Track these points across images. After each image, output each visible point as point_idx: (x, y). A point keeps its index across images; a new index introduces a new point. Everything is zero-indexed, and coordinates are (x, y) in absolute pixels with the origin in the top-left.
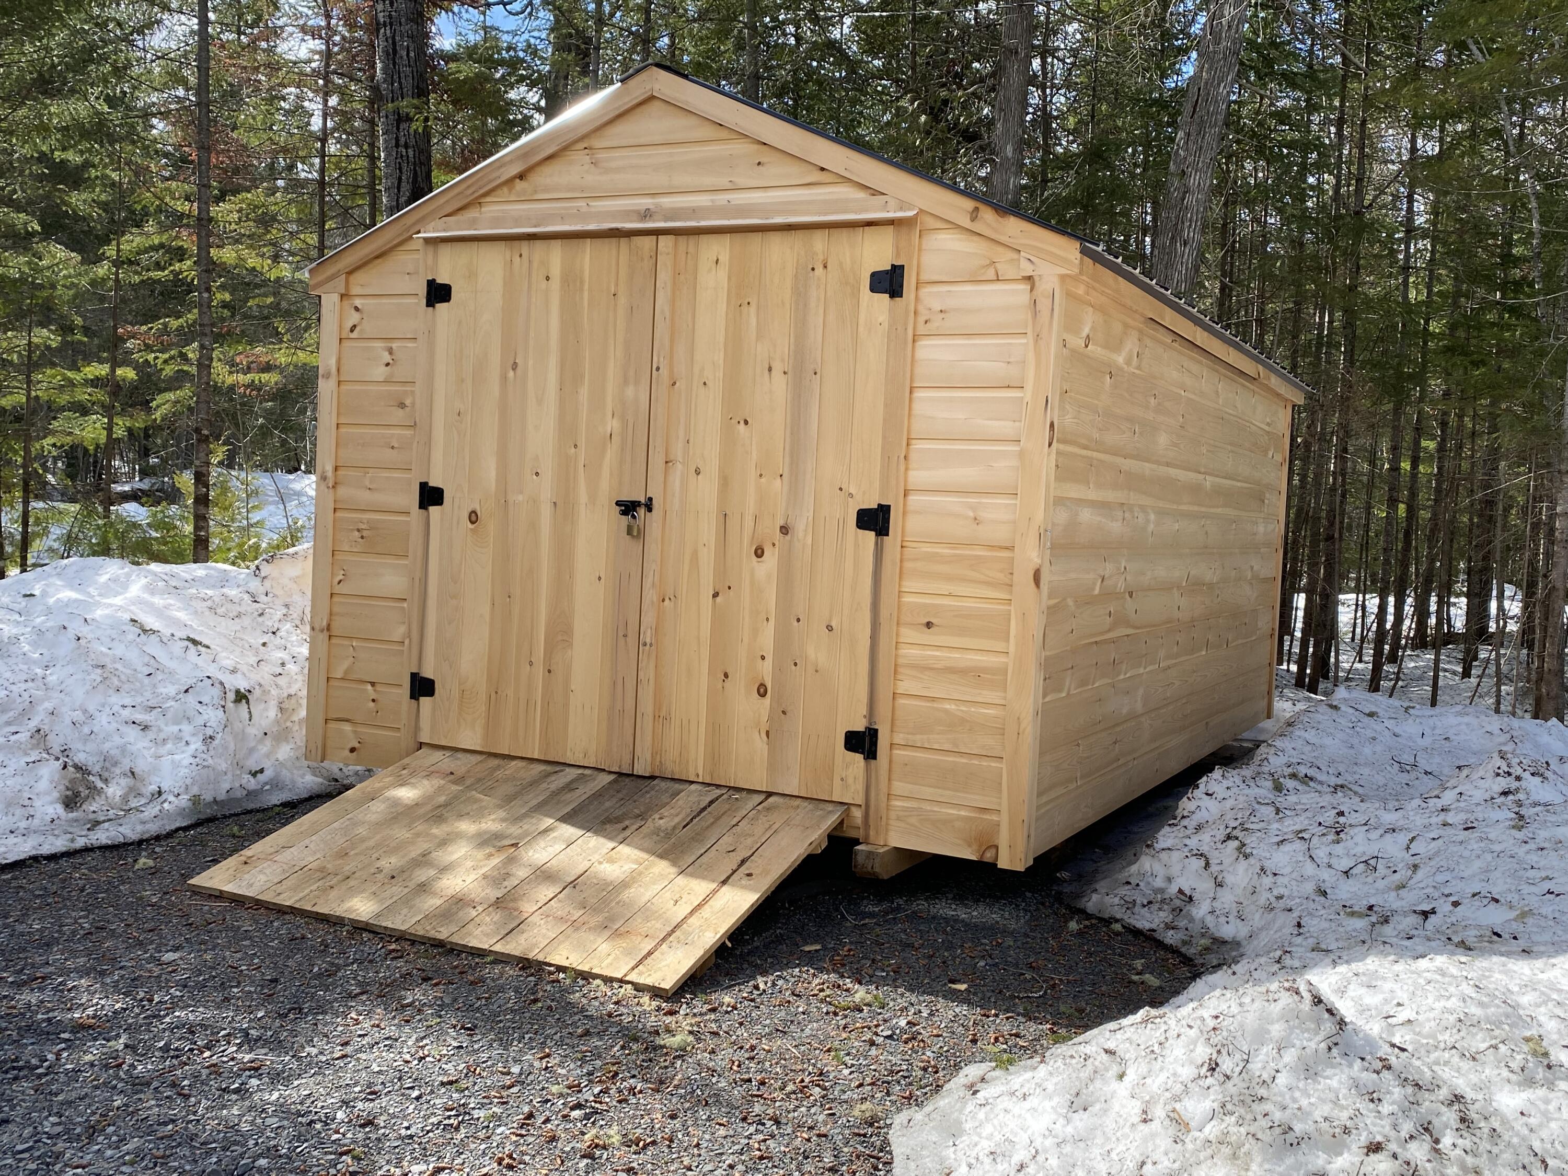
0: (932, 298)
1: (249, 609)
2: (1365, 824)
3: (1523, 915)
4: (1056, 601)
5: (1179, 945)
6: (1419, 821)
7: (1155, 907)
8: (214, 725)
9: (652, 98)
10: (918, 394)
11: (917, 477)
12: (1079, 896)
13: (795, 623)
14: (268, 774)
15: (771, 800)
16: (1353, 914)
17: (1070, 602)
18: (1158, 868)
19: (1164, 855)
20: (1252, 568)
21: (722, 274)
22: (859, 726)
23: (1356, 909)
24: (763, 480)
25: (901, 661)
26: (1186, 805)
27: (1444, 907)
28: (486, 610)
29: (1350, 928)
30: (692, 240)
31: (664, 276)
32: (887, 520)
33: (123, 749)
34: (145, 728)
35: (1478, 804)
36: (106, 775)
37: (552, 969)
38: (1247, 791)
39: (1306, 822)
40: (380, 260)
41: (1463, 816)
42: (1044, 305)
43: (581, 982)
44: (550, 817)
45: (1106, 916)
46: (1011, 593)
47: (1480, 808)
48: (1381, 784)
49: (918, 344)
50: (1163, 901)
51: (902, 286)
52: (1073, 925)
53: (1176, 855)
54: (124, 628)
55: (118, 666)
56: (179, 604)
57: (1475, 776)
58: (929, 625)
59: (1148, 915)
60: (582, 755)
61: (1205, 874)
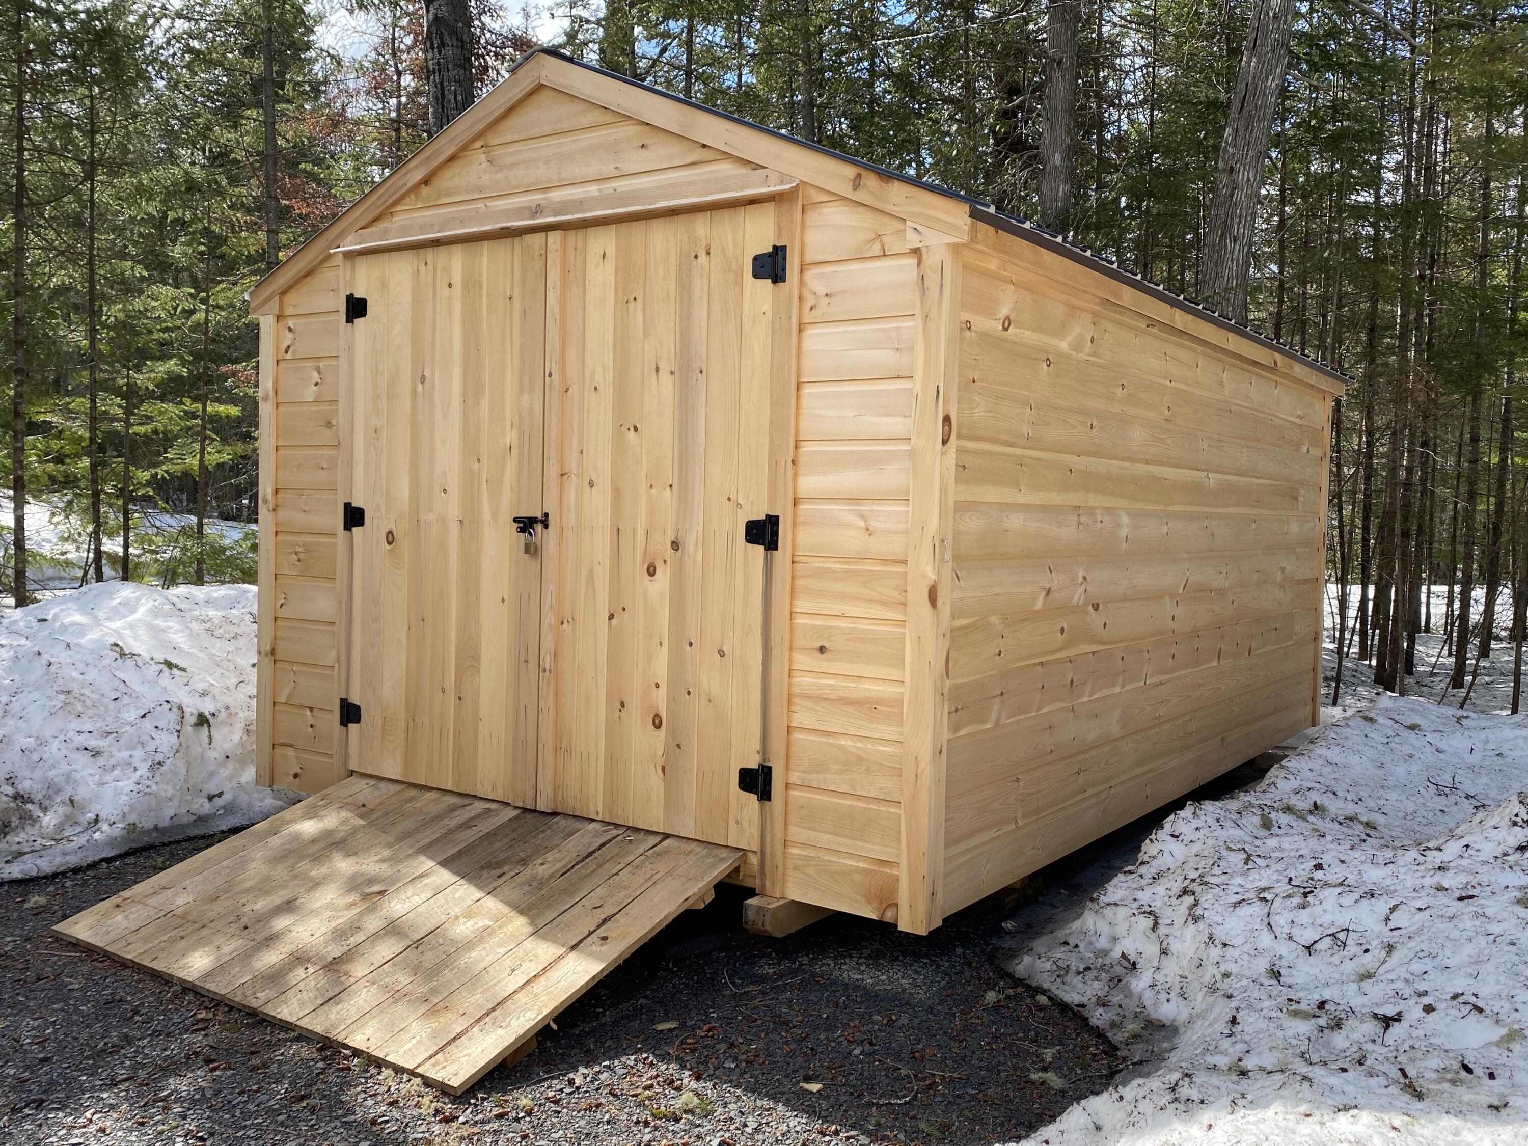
0: (816, 281)
1: (247, 630)
2: (1341, 884)
3: (1512, 1036)
4: (972, 620)
5: (1107, 1027)
6: (1410, 881)
7: (1091, 975)
8: (165, 750)
9: (540, 87)
10: (807, 390)
11: (808, 483)
12: (1013, 954)
13: (688, 648)
14: (227, 797)
15: (667, 843)
16: (1295, 1014)
17: (994, 620)
18: (1103, 927)
19: (1108, 912)
20: (1283, 570)
21: (609, 268)
22: (753, 764)
23: (1303, 1006)
24: (654, 491)
25: (796, 690)
26: (1149, 848)
27: (1413, 1012)
28: (403, 635)
29: (1290, 1033)
30: (581, 233)
31: (554, 275)
32: (775, 533)
33: (68, 777)
34: (96, 754)
35: (1485, 863)
36: (46, 803)
37: (347, 1052)
38: (1219, 833)
39: (1274, 877)
40: (308, 279)
41: (1463, 878)
42: (932, 280)
43: (373, 1070)
44: (432, 858)
45: (1034, 984)
46: (905, 613)
47: (1486, 868)
48: (1409, 811)
49: (805, 334)
50: (1102, 968)
51: (784, 269)
52: (991, 996)
53: (1122, 912)
54: (104, 653)
55: (87, 692)
56: (177, 626)
57: (1490, 822)
58: (822, 650)
59: (1081, 985)
60: (490, 788)
61: (1153, 936)
